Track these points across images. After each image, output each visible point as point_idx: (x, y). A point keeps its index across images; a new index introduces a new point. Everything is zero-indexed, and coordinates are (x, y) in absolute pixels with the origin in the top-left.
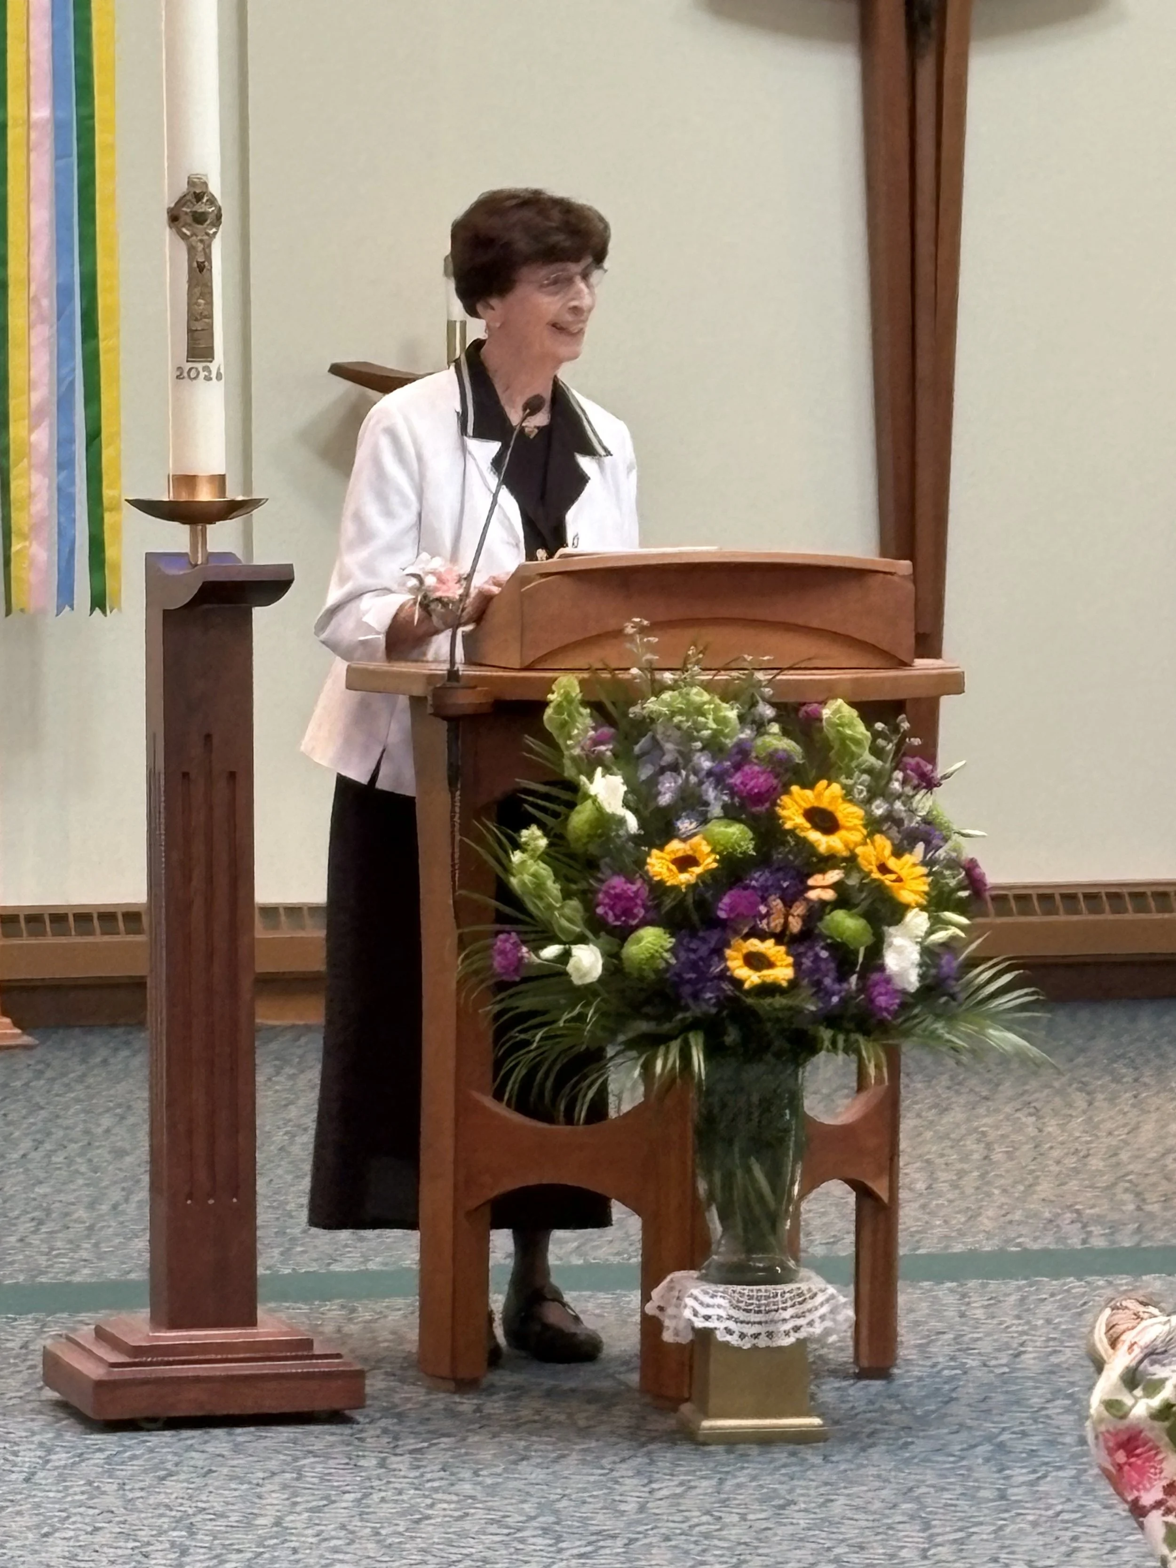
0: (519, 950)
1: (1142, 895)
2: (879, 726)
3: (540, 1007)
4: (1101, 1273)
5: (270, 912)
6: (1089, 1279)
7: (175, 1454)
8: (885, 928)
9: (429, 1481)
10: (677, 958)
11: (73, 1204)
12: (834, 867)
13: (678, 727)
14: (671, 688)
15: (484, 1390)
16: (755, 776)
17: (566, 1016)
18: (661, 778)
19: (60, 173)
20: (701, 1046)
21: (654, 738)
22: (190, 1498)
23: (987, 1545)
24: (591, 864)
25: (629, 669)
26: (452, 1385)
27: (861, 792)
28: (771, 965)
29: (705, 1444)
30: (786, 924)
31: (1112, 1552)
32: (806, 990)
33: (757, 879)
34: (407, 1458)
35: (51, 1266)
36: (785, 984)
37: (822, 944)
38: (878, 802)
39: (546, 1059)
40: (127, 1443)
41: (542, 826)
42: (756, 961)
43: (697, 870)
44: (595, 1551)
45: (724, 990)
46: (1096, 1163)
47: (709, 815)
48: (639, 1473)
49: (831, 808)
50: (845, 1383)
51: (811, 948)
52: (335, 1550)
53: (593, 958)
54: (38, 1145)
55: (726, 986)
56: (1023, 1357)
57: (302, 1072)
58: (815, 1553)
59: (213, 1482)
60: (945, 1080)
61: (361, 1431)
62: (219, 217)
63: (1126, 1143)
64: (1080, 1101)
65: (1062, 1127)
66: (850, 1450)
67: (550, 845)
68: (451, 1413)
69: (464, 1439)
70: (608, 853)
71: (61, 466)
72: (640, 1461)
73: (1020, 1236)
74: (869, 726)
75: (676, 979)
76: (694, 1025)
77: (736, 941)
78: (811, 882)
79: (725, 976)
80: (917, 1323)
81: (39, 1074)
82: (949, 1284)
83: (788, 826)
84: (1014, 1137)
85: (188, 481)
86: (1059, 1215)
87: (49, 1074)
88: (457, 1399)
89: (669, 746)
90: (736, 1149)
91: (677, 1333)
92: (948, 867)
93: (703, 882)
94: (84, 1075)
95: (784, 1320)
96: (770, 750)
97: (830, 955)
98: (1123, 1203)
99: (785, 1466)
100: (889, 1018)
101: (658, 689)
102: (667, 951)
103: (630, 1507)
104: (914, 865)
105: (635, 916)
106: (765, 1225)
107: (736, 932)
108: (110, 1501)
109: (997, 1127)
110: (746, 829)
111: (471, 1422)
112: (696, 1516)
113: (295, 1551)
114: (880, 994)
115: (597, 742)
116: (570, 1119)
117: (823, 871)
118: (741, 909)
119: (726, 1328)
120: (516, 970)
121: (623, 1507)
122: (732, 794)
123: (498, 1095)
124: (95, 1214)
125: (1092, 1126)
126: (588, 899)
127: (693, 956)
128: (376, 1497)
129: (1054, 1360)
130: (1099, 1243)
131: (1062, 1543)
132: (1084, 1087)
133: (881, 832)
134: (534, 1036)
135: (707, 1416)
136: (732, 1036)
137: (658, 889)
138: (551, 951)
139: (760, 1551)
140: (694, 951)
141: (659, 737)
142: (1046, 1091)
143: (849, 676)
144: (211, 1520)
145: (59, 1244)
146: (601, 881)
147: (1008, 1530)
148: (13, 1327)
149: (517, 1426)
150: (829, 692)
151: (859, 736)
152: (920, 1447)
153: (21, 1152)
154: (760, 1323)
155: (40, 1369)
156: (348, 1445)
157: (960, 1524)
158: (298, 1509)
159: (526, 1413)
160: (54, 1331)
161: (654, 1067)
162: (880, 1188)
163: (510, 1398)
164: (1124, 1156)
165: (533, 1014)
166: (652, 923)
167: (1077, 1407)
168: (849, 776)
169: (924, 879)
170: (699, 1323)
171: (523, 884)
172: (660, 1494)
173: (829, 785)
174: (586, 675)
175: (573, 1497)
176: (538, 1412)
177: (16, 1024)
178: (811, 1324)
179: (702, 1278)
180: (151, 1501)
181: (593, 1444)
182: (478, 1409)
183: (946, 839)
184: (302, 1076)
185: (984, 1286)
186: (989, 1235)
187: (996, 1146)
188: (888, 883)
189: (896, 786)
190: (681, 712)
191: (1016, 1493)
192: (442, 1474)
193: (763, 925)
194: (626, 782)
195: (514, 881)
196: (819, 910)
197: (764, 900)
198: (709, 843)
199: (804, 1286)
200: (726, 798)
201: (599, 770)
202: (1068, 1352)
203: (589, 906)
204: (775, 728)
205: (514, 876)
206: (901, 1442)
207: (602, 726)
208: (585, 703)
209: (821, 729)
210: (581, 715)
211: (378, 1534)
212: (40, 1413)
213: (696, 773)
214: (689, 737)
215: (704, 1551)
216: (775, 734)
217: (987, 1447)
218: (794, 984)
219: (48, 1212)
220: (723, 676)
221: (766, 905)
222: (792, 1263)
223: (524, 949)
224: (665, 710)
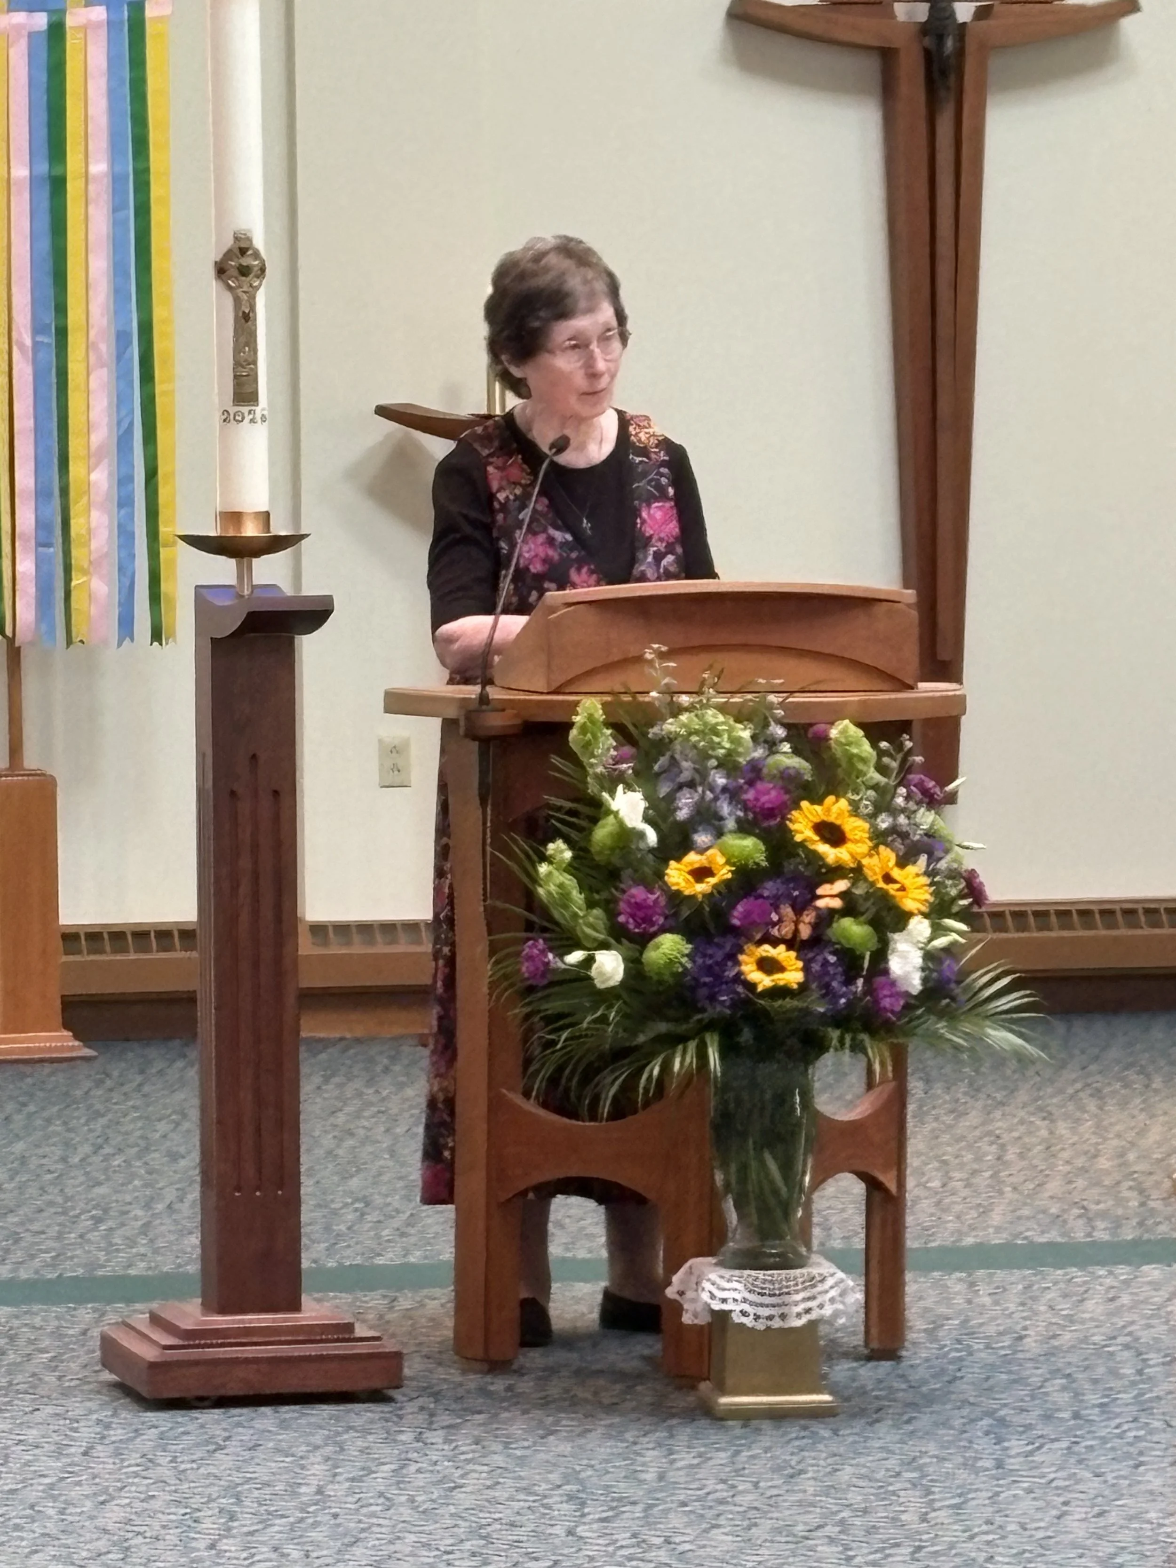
0: (546, 956)
1: (1156, 911)
2: (884, 745)
3: (566, 1010)
4: (1102, 1263)
5: (319, 930)
6: (1090, 1269)
7: (225, 1430)
8: (890, 935)
9: (463, 1453)
10: (694, 962)
11: (130, 1204)
12: (843, 877)
13: (695, 746)
14: (687, 710)
15: (515, 1371)
16: (767, 792)
17: (589, 1018)
18: (678, 795)
19: (117, 224)
20: (716, 1044)
21: (672, 758)
22: (238, 1470)
23: (983, 1510)
24: (613, 875)
25: (648, 693)
26: (486, 1367)
27: (866, 807)
28: (782, 969)
29: (722, 1419)
30: (796, 931)
31: (1100, 1515)
32: (815, 991)
33: (769, 888)
34: (440, 1433)
35: (108, 1261)
36: (795, 986)
37: (831, 949)
38: (883, 816)
39: (571, 1058)
40: (180, 1420)
41: (568, 841)
42: (768, 966)
43: (712, 881)
44: (617, 1515)
45: (738, 993)
46: (1104, 1163)
47: (726, 830)
48: (659, 1445)
49: (838, 822)
50: (855, 1364)
51: (821, 952)
52: (373, 1515)
53: (614, 964)
54: (97, 1148)
55: (740, 989)
56: (1025, 1341)
57: (349, 1080)
58: (823, 1516)
59: (259, 1454)
60: (963, 1087)
61: (401, 1409)
62: (263, 270)
63: (1132, 1144)
64: (1092, 1106)
65: (1073, 1130)
66: (859, 1424)
67: (574, 858)
68: (483, 1391)
69: (496, 1415)
70: (629, 865)
71: (120, 505)
72: (661, 1434)
73: (1028, 1230)
74: (874, 745)
75: (693, 983)
76: (709, 1026)
77: (749, 947)
78: (820, 891)
79: (739, 979)
80: (926, 1310)
81: (99, 1083)
82: (958, 1275)
83: (798, 838)
84: (1027, 1140)
85: (235, 517)
86: (1064, 1211)
87: (109, 1083)
88: (488, 1379)
89: (685, 764)
90: (751, 1142)
91: (696, 1315)
92: (949, 877)
93: (719, 893)
94: (140, 1085)
95: (796, 1304)
96: (781, 769)
97: (838, 959)
98: (1128, 1200)
99: (797, 1438)
100: (894, 1019)
101: (676, 710)
102: (683, 956)
103: (650, 1476)
104: (918, 875)
105: (652, 924)
106: (779, 1213)
107: (749, 939)
108: (165, 1472)
109: (1010, 1130)
110: (758, 842)
111: (503, 1400)
112: (711, 1484)
113: (335, 1516)
114: (886, 996)
115: (617, 761)
116: (594, 1117)
117: (831, 882)
118: (755, 917)
119: (741, 1311)
120: (543, 975)
121: (643, 1476)
122: (746, 809)
123: (527, 1095)
124: (150, 1213)
125: (1100, 1129)
126: (610, 909)
127: (709, 962)
128: (413, 1467)
129: (1055, 1343)
130: (1102, 1235)
131: (1054, 1507)
132: (1097, 1094)
133: (887, 845)
134: (560, 1037)
135: (724, 1393)
136: (746, 1036)
137: (676, 898)
138: (575, 957)
139: (770, 1515)
140: (711, 956)
141: (677, 756)
142: (1060, 1098)
143: (857, 699)
144: (257, 1489)
145: (115, 1241)
146: (624, 891)
147: (1003, 1495)
148: (73, 1316)
149: (545, 1403)
150: (835, 713)
151: (864, 755)
152: (924, 1421)
153: (81, 1156)
154: (774, 1306)
155: (98, 1353)
156: (387, 1421)
157: (959, 1491)
158: (338, 1478)
159: (554, 1389)
160: (112, 1318)
161: (673, 1066)
162: (889, 1181)
163: (539, 1378)
164: (1131, 1156)
165: (560, 1016)
166: (671, 930)
167: (1074, 1385)
168: (856, 791)
169: (927, 888)
170: (716, 1306)
171: (549, 893)
172: (680, 1464)
173: (837, 801)
174: (608, 698)
175: (598, 1467)
176: (567, 1391)
177: (76, 1037)
178: (821, 1306)
179: (716, 1264)
180: (202, 1471)
181: (617, 1420)
182: (509, 1388)
183: (947, 851)
184: (350, 1084)
185: (991, 1275)
186: (998, 1229)
187: (1009, 1147)
188: (892, 892)
189: (900, 801)
190: (696, 732)
191: (1013, 1463)
192: (474, 1447)
193: (775, 932)
194: (646, 798)
195: (541, 891)
196: (828, 917)
197: (776, 909)
198: (723, 854)
199: (815, 1271)
200: (741, 814)
201: (620, 788)
202: (1067, 1336)
203: (612, 914)
204: (786, 747)
205: (541, 886)
206: (905, 1417)
207: (623, 745)
208: (608, 724)
209: (829, 748)
210: (603, 734)
211: (413, 1501)
212: (99, 1392)
213: (712, 790)
214: (704, 756)
215: (718, 1515)
216: (785, 753)
217: (986, 1422)
218: (803, 987)
219: (106, 1211)
220: (737, 699)
221: (777, 913)
222: (803, 1250)
223: (551, 956)
224: (683, 732)
